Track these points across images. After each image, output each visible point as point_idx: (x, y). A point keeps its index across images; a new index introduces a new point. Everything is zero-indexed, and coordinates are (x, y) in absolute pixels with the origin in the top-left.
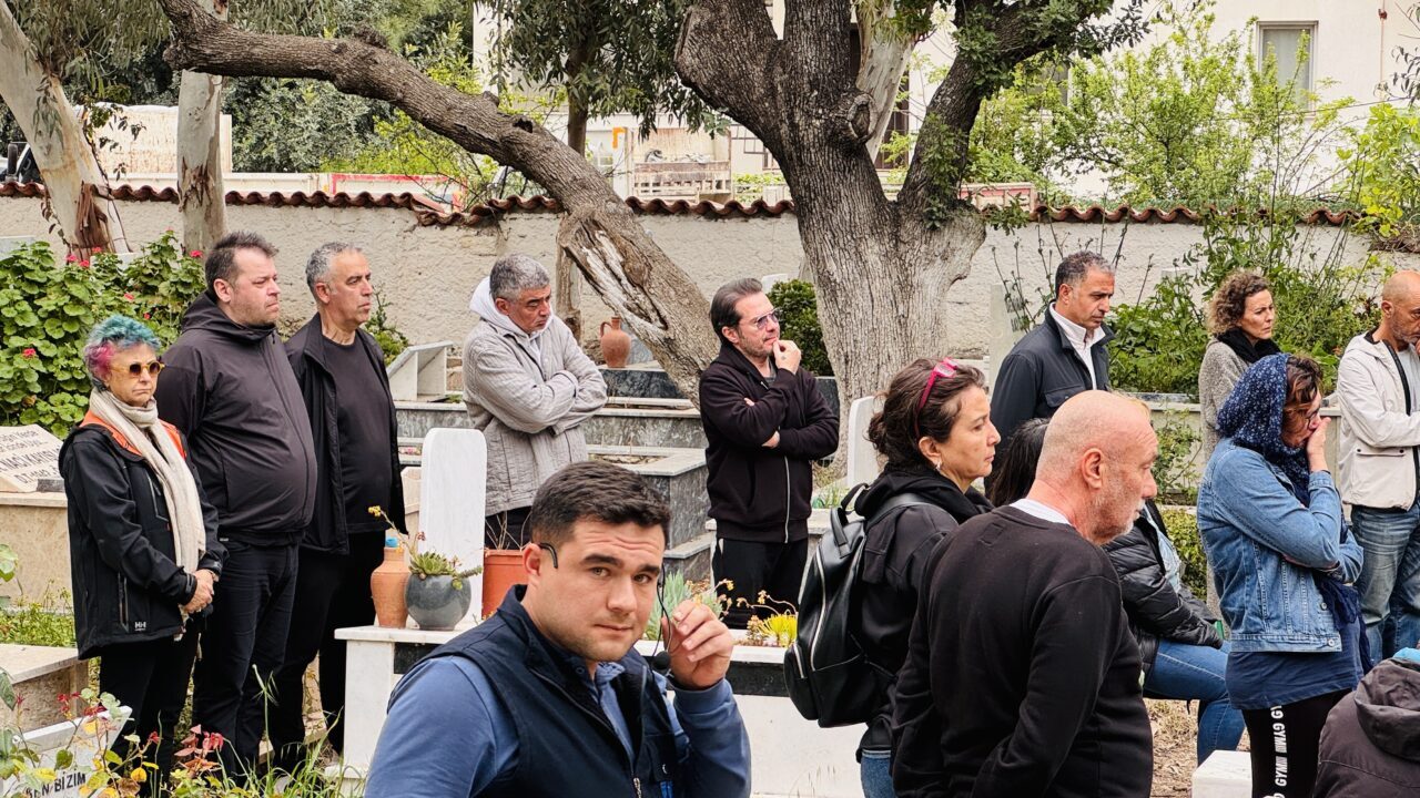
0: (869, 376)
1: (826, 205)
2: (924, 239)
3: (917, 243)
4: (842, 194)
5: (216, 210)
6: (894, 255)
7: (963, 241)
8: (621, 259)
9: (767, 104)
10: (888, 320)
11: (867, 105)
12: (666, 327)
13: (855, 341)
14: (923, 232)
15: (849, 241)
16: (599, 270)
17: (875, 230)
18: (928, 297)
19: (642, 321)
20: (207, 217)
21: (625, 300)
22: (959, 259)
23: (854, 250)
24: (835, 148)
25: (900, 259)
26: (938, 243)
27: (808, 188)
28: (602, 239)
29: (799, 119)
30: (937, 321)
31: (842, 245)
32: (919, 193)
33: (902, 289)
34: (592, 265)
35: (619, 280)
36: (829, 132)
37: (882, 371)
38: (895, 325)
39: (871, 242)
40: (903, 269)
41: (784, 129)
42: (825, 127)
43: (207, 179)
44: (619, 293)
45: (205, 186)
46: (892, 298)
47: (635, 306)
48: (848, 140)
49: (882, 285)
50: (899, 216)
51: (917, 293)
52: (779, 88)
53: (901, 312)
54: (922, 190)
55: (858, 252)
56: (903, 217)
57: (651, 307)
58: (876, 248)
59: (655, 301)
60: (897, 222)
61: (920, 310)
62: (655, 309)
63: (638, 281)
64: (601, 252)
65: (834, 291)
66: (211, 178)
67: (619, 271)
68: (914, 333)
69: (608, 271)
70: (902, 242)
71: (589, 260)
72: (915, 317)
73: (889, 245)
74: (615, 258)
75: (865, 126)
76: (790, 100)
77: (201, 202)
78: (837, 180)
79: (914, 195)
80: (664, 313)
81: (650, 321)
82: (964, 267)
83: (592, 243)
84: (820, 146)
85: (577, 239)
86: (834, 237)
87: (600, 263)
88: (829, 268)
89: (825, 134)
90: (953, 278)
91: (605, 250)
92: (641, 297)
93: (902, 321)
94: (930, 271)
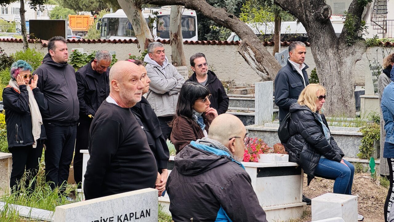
0: (330, 89)
1: (316, 39)
2: (346, 48)
3: (344, 49)
4: (321, 35)
5: (180, 45)
6: (337, 54)
7: (359, 49)
8: (254, 55)
9: (300, 9)
10: (335, 72)
11: (328, 9)
12: (268, 75)
13: (326, 79)
14: (346, 46)
15: (323, 49)
16: (248, 58)
17: (331, 46)
18: (348, 66)
19: (261, 73)
20: (177, 47)
21: (256, 66)
22: (358, 55)
23: (324, 52)
24: (318, 22)
25: (339, 54)
26: (351, 50)
27: (311, 34)
28: (249, 49)
29: (308, 13)
30: (351, 73)
31: (321, 50)
32: (345, 35)
33: (339, 63)
34: (246, 56)
35: (254, 61)
36: (316, 17)
37: (333, 88)
38: (337, 74)
39: (330, 50)
40: (340, 58)
41: (304, 16)
42: (315, 15)
43: (177, 37)
44: (254, 64)
45: (177, 38)
46: (336, 66)
47: (259, 68)
48: (322, 19)
49: (333, 62)
50: (339, 42)
51: (344, 65)
52: (303, 4)
53: (339, 70)
54: (346, 34)
55: (326, 53)
56: (340, 42)
57: (263, 68)
58: (332, 51)
59: (265, 67)
60: (338, 43)
61: (345, 70)
62: (265, 69)
63: (259, 61)
64: (249, 53)
65: (319, 64)
66: (178, 36)
67: (254, 58)
68: (343, 76)
69: (251, 58)
70: (339, 49)
71: (245, 55)
72: (343, 72)
73: (335, 50)
74: (253, 54)
75: (327, 15)
76: (305, 8)
77: (176, 43)
78: (319, 31)
79: (344, 35)
80: (267, 70)
81: (264, 73)
82: (359, 57)
83: (246, 50)
84: (314, 21)
85: (242, 49)
86: (319, 48)
87: (248, 56)
88: (317, 57)
89: (315, 17)
90: (356, 60)
91: (249, 52)
92: (260, 65)
93: (339, 73)
94: (348, 58)
